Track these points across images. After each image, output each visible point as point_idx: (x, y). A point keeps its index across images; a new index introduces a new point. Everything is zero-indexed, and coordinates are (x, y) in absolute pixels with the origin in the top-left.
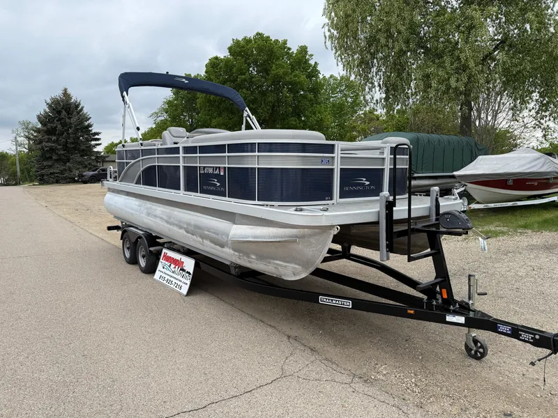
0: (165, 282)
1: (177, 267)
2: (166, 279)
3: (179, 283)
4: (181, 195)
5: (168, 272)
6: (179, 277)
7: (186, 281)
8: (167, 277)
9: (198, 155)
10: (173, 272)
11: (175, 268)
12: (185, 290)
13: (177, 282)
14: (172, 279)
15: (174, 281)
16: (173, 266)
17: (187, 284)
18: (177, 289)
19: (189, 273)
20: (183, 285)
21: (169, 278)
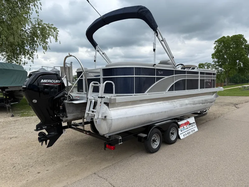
0: (187, 135)
1: (187, 125)
2: (187, 134)
3: (192, 130)
4: (199, 91)
5: (185, 131)
6: (191, 128)
7: (194, 126)
8: (186, 133)
9: (205, 75)
10: (187, 129)
11: (187, 126)
12: (196, 129)
13: (191, 130)
14: (189, 131)
15: (190, 131)
16: (185, 127)
17: (195, 127)
18: (193, 132)
19: (194, 123)
20: (194, 129)
21: (187, 132)
